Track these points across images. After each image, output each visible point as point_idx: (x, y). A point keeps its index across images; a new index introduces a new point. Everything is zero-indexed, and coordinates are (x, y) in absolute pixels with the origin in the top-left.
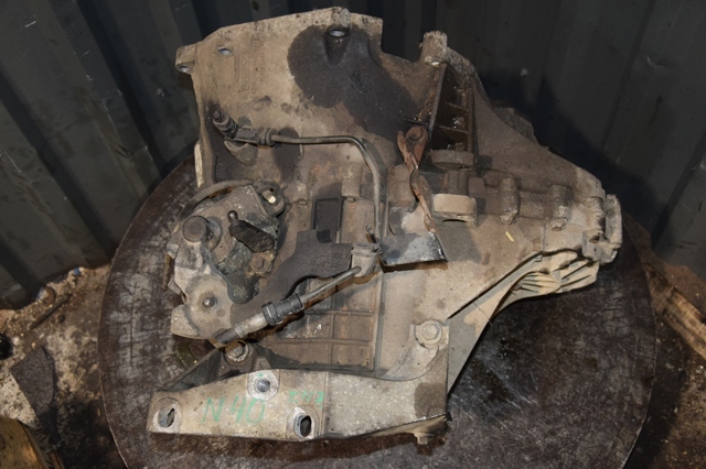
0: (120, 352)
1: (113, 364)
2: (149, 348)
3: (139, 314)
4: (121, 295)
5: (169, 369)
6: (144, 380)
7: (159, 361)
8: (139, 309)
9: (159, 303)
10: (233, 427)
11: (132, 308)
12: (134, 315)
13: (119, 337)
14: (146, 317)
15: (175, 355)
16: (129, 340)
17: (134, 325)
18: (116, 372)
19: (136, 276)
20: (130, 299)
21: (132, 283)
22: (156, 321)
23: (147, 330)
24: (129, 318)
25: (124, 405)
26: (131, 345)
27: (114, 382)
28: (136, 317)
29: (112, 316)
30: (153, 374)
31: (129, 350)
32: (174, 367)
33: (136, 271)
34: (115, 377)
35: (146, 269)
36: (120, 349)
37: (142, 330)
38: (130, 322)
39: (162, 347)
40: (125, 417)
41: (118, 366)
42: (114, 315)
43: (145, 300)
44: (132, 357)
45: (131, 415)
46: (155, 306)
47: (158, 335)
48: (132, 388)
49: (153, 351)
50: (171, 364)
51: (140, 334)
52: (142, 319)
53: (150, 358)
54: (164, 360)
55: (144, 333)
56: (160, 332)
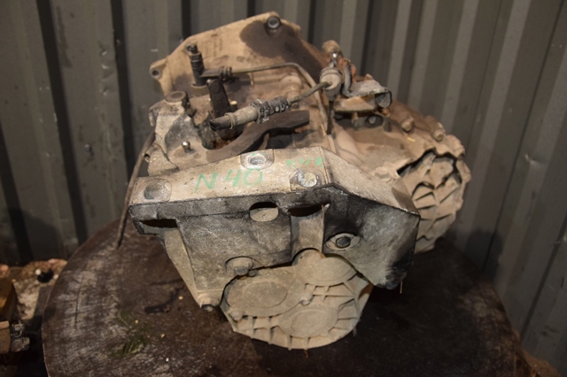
0: (65, 320)
1: (57, 328)
2: (93, 315)
3: (85, 295)
4: (70, 284)
5: (111, 328)
6: (86, 338)
7: (102, 323)
8: (85, 292)
9: (103, 287)
10: (231, 190)
11: (79, 292)
12: (80, 295)
13: (65, 310)
14: (91, 296)
15: (117, 319)
16: (74, 311)
17: (80, 302)
18: (59, 333)
19: (84, 272)
20: (77, 286)
21: (81, 276)
22: (101, 298)
23: (92, 304)
24: (75, 298)
25: (66, 356)
26: (76, 315)
27: (56, 340)
28: (82, 297)
29: (60, 297)
30: (96, 332)
31: (73, 319)
32: (117, 326)
33: (84, 269)
34: (58, 337)
35: (93, 268)
36: (65, 318)
37: (87, 304)
38: (76, 300)
39: (105, 314)
40: (65, 365)
41: (62, 330)
42: (62, 297)
43: (91, 286)
44: (76, 322)
45: (72, 363)
46: (99, 289)
47: (102, 307)
48: (75, 344)
49: (96, 317)
50: (113, 324)
51: (85, 307)
52: (88, 298)
53: (93, 322)
54: (106, 322)
55: (89, 306)
56: (103, 305)
